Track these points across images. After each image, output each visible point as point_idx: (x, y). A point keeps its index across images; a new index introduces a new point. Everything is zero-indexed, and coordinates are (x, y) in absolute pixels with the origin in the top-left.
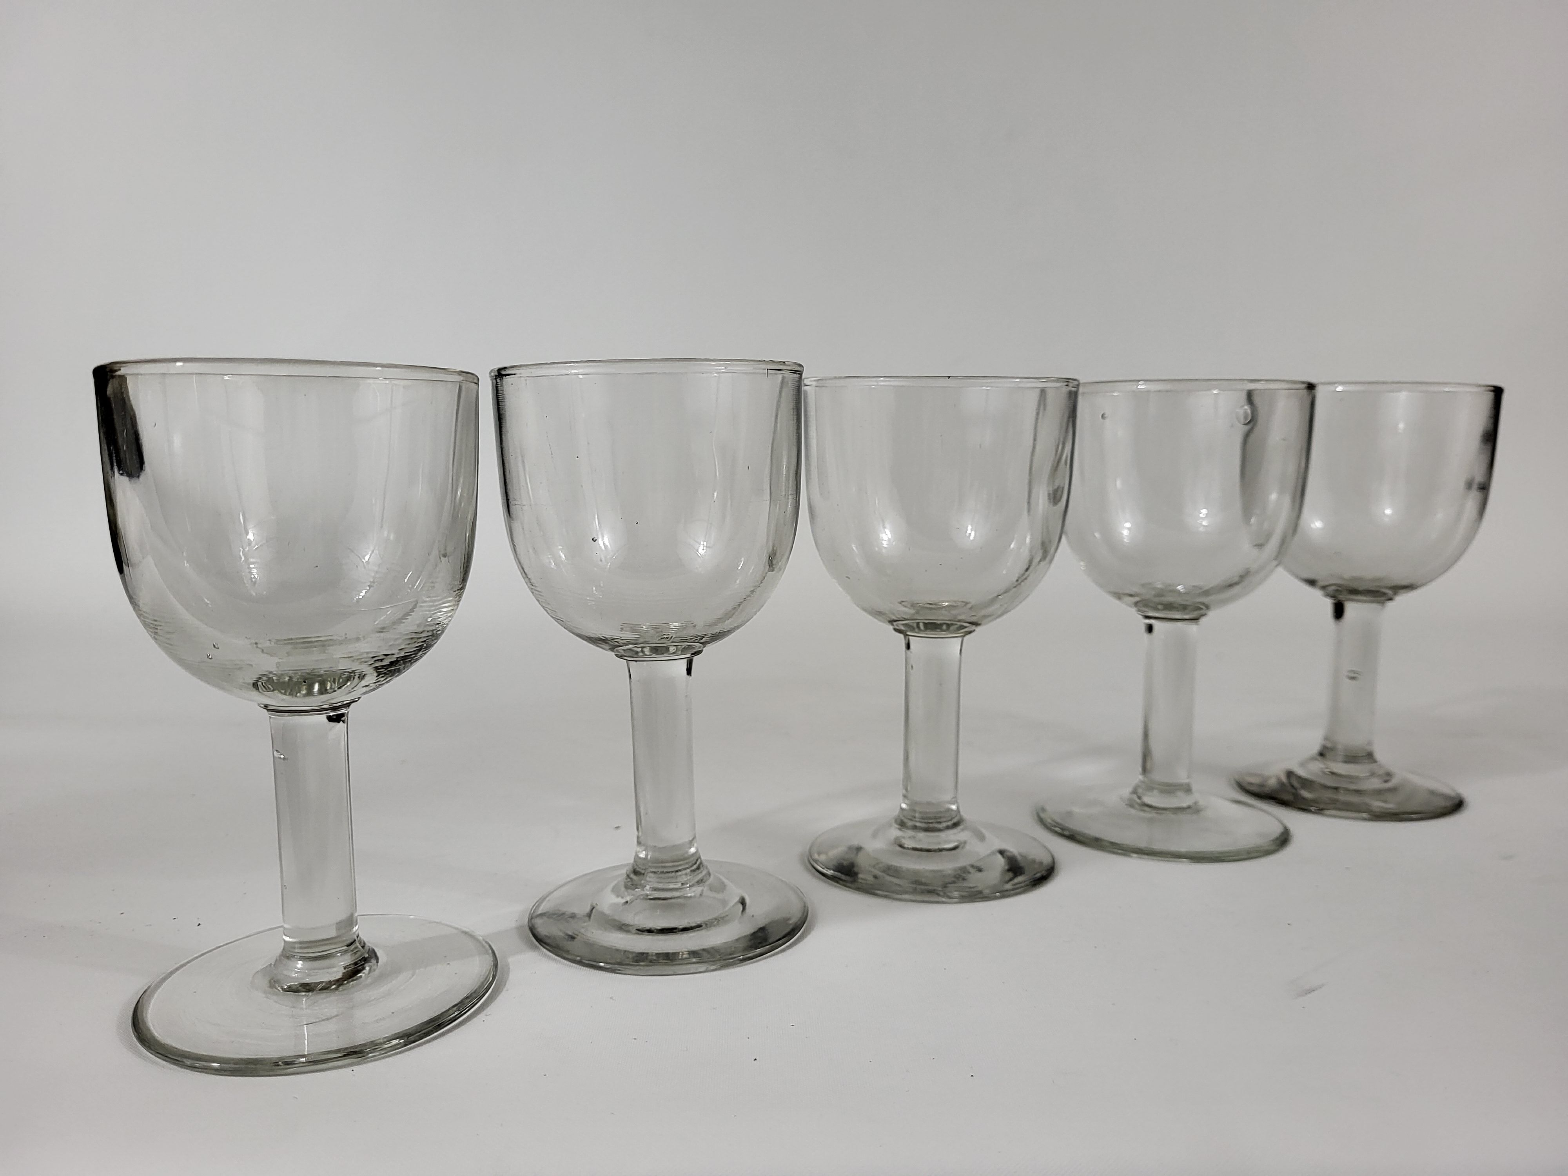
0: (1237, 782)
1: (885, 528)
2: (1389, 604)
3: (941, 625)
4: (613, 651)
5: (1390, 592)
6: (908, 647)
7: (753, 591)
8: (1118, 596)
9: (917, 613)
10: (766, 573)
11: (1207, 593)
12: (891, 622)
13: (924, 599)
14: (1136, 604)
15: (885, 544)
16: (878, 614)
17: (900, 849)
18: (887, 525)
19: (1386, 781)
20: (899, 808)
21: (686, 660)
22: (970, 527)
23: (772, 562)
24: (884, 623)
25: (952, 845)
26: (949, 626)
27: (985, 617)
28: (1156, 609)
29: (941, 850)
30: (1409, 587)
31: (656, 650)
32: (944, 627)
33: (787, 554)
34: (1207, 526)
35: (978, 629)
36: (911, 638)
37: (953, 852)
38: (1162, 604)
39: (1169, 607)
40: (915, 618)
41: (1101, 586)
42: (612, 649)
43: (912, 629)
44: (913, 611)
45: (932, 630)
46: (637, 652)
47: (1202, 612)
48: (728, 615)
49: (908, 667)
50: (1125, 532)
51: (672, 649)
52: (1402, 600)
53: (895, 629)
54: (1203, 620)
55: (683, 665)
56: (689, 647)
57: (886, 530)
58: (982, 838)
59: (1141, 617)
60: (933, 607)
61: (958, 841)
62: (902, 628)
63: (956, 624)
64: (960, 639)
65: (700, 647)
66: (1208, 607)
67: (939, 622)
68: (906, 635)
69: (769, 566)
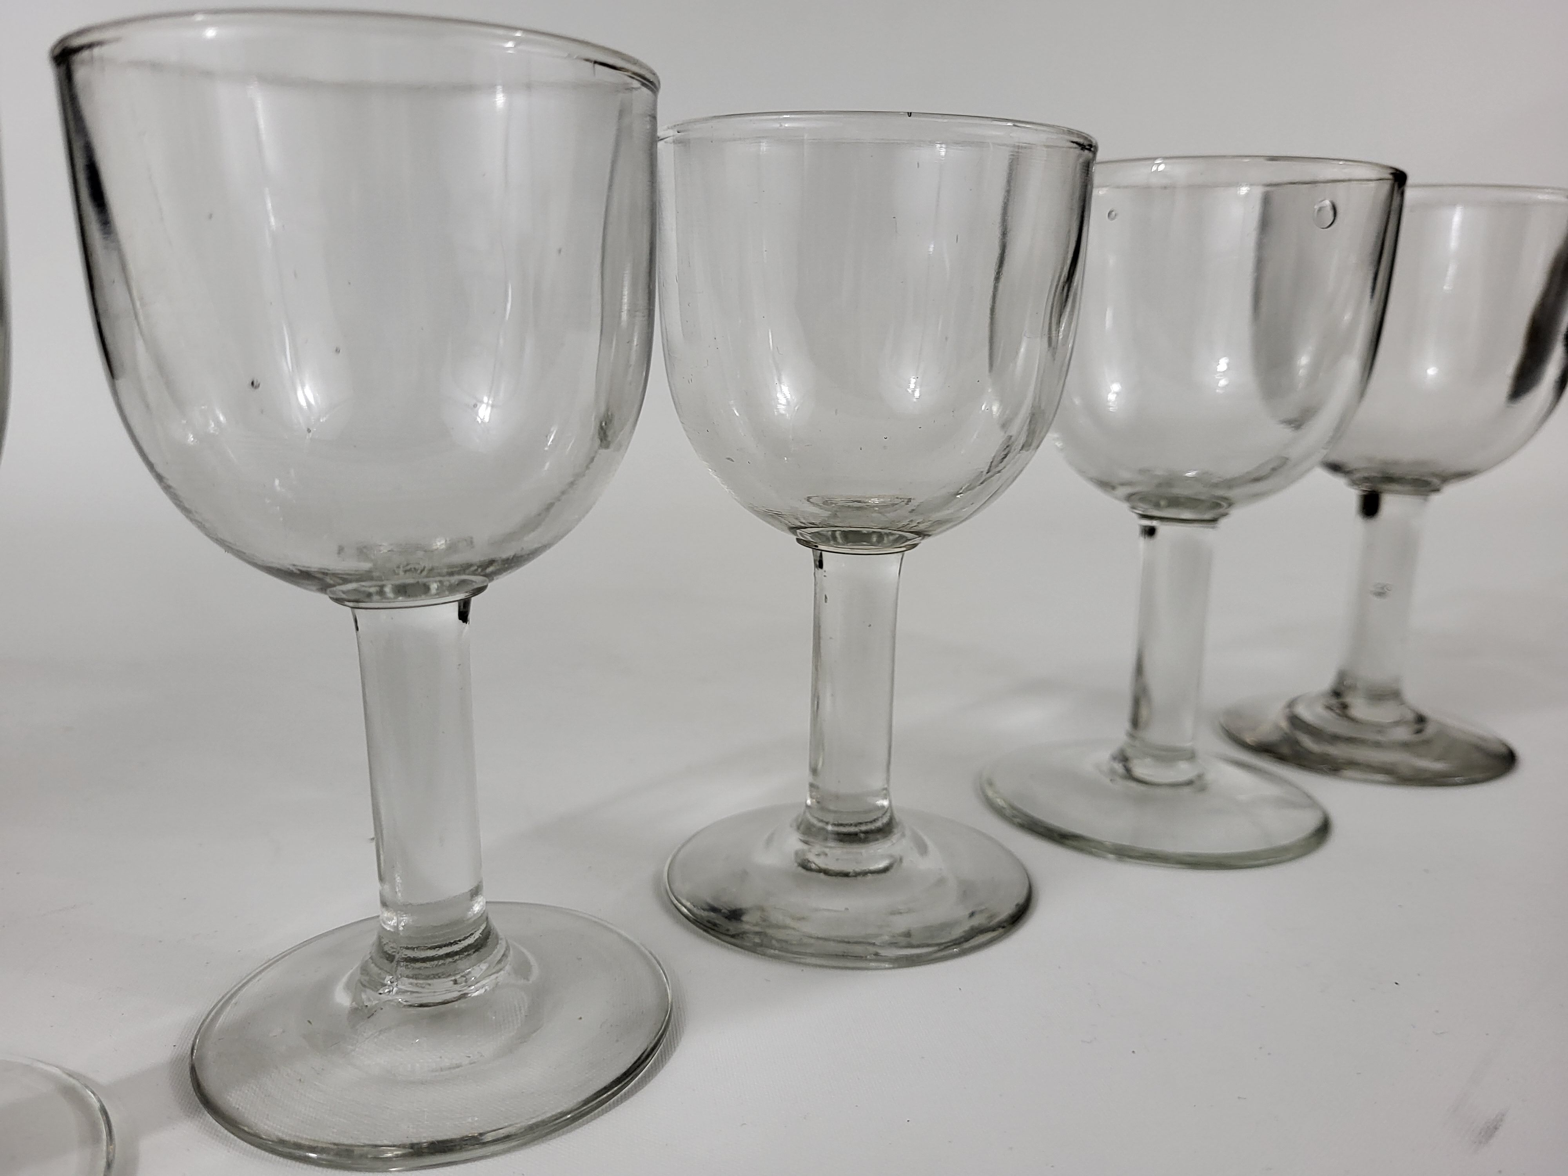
0: (1223, 728)
1: (780, 383)
2: (1435, 498)
3: (869, 535)
4: (326, 593)
5: (1435, 481)
6: (820, 565)
7: (572, 484)
8: (1106, 485)
9: (835, 515)
10: (596, 452)
11: (1230, 484)
12: (793, 529)
13: (842, 493)
14: (1129, 498)
15: (782, 408)
16: (773, 516)
17: (803, 871)
18: (784, 379)
19: (1419, 731)
20: (805, 804)
21: (457, 603)
22: (913, 381)
23: (605, 433)
24: (783, 530)
25: (882, 865)
26: (881, 536)
27: (940, 523)
28: (1157, 506)
29: (865, 873)
30: (1463, 475)
31: (402, 590)
32: (874, 539)
33: (632, 420)
34: (1227, 385)
35: (924, 544)
36: (823, 552)
37: (883, 875)
38: (1166, 498)
39: (1175, 502)
40: (832, 523)
41: (1082, 472)
42: (324, 588)
43: (824, 539)
44: (827, 513)
45: (855, 542)
46: (369, 595)
47: (1221, 510)
48: (531, 524)
49: (820, 599)
50: (1112, 397)
51: (434, 586)
52: (1452, 491)
53: (798, 540)
54: (1223, 523)
55: (453, 610)
56: (463, 582)
57: (783, 387)
58: (923, 849)
59: (1135, 516)
60: (859, 506)
61: (891, 856)
62: (809, 538)
63: (893, 534)
64: (900, 555)
65: (483, 582)
66: (1230, 505)
67: (865, 531)
68: (814, 547)
69: (601, 440)
